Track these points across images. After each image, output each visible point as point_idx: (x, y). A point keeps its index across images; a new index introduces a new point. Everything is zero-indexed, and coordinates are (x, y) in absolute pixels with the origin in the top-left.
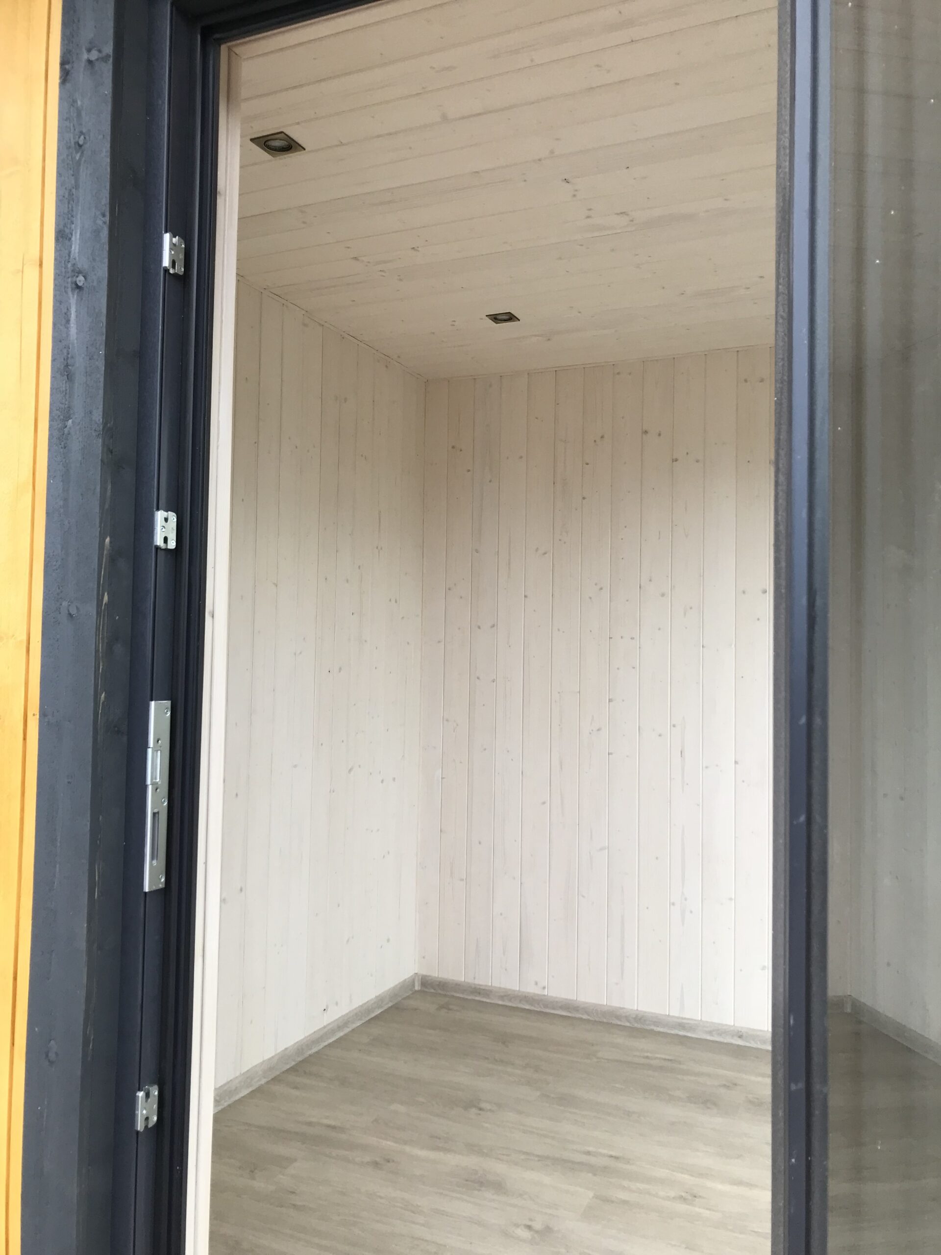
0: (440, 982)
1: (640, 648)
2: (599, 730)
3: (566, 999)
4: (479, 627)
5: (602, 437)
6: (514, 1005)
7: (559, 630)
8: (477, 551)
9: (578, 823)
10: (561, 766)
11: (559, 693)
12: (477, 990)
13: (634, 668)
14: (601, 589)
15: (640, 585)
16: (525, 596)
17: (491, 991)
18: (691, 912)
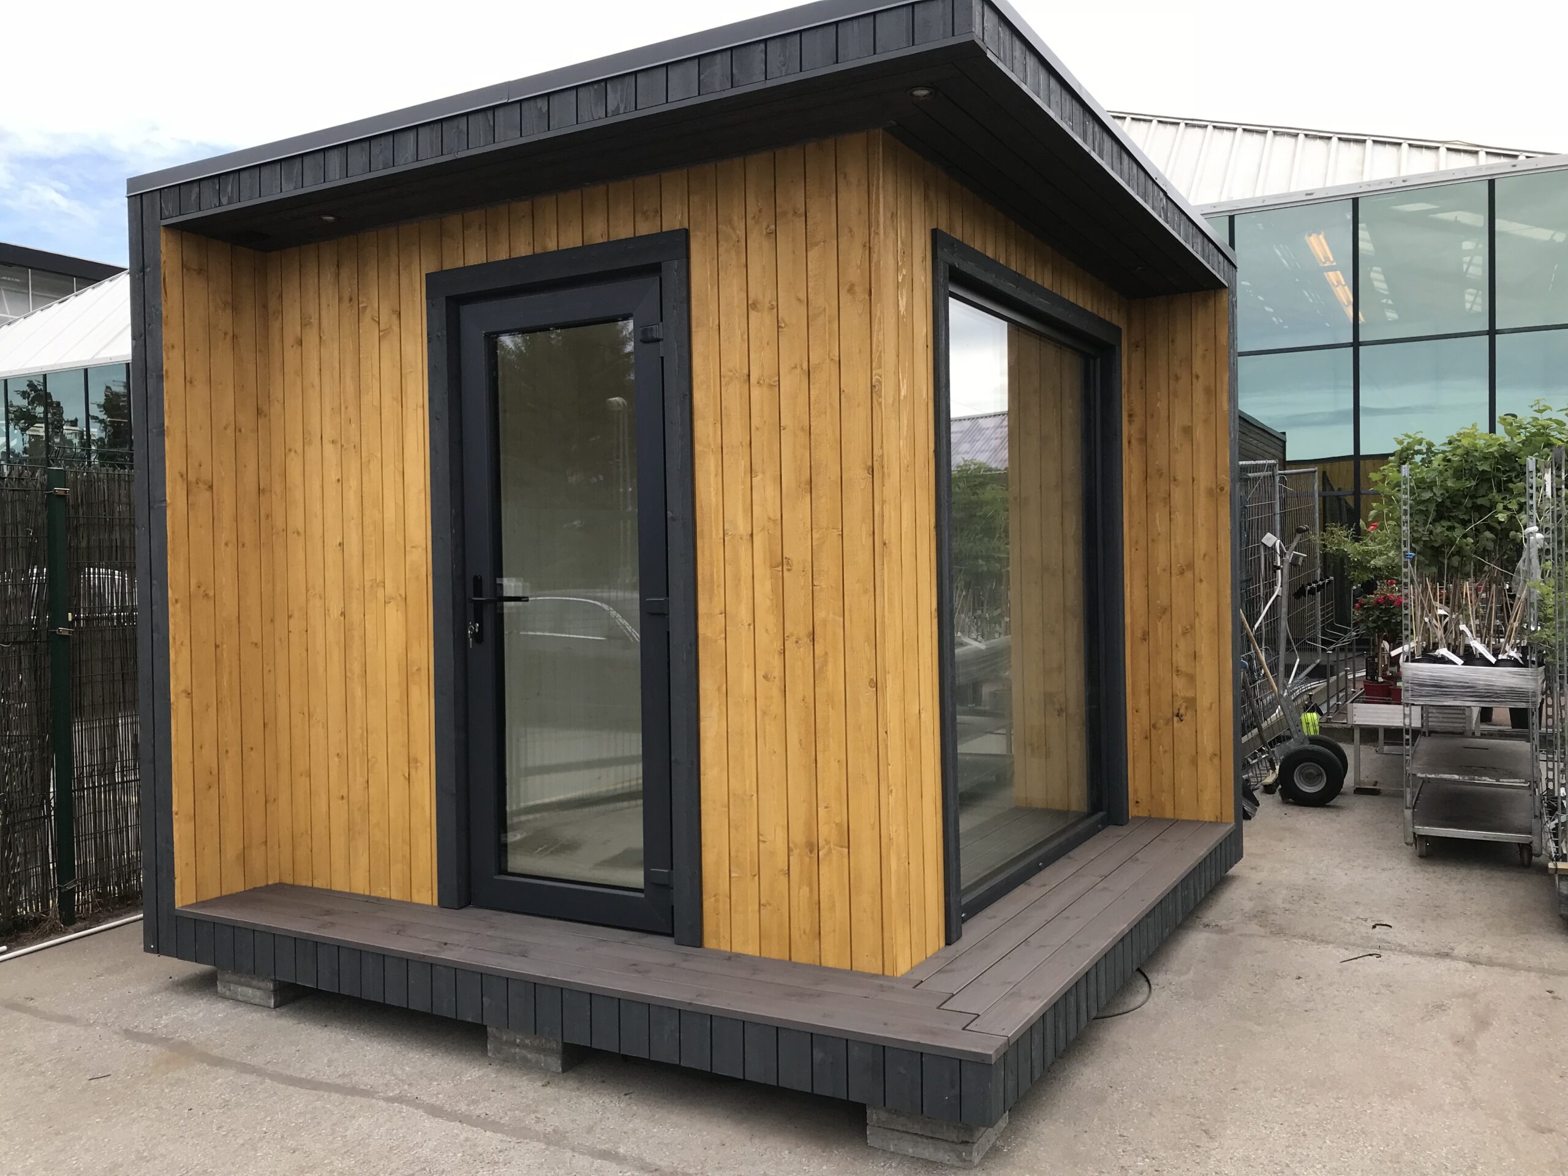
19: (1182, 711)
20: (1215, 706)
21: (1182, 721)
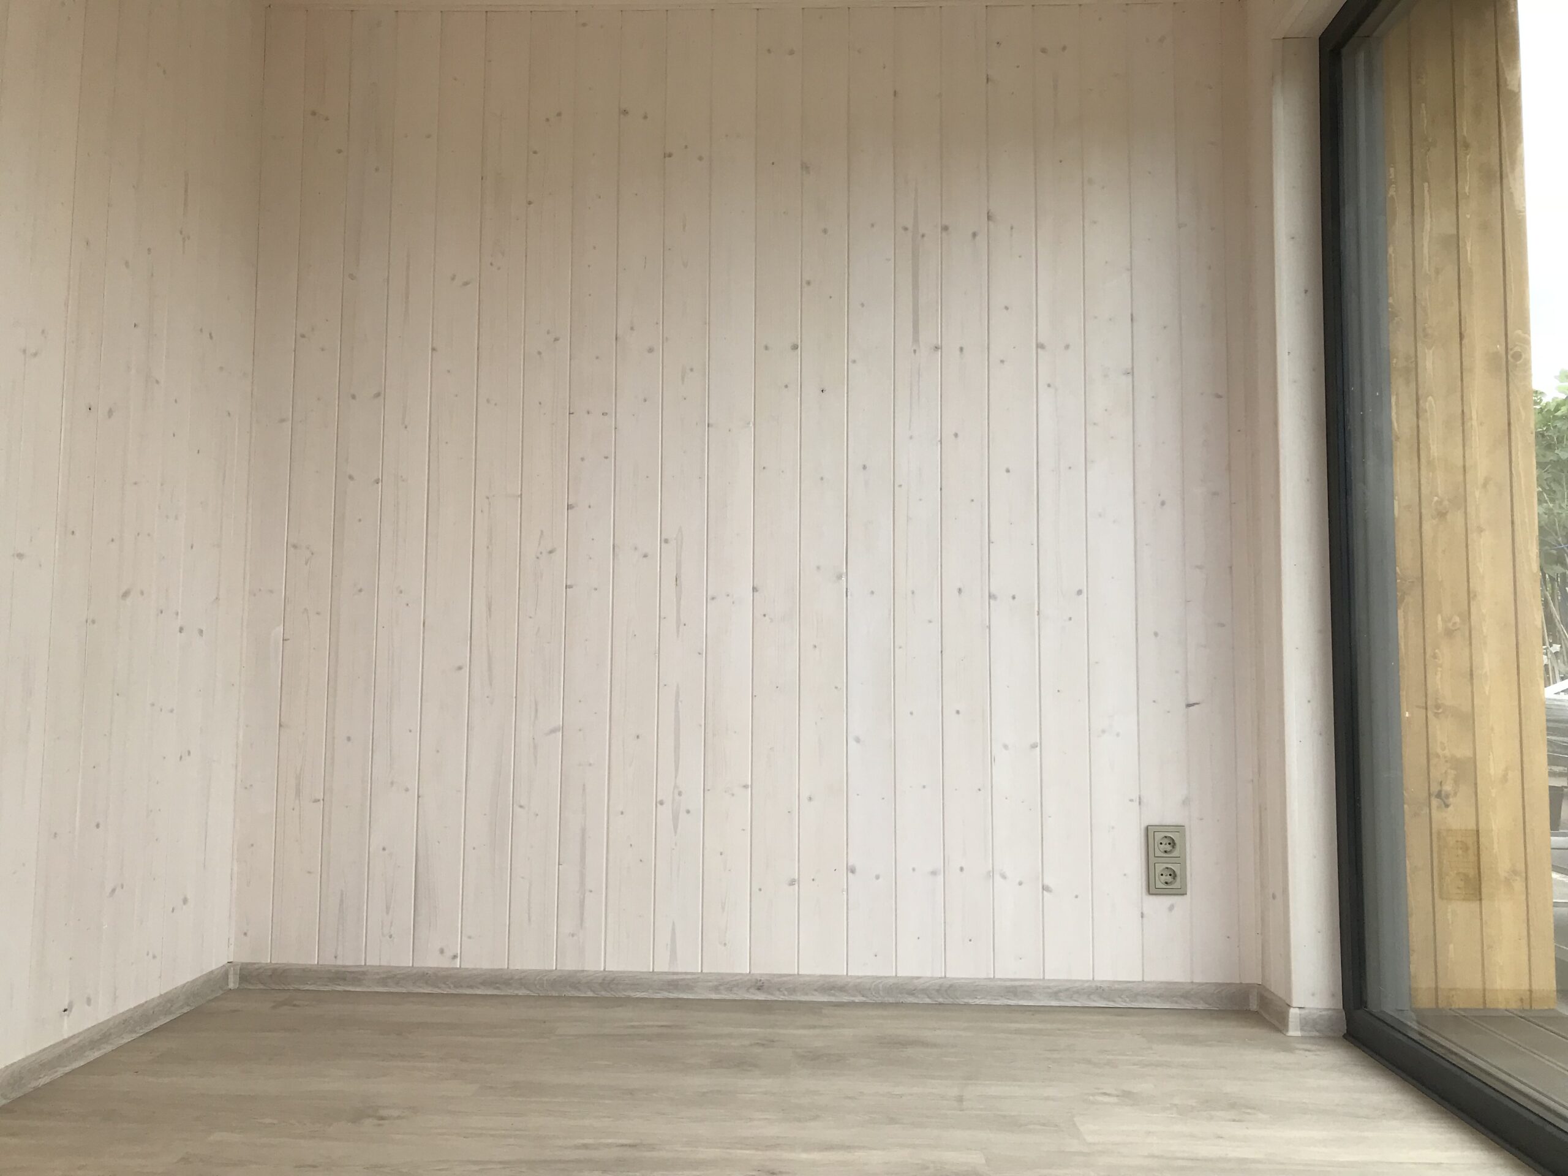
0: (274, 971)
1: (616, 428)
2: (551, 552)
3: (492, 970)
4: (354, 397)
5: (559, 114)
6: (404, 991)
7: (488, 401)
8: (352, 277)
9: (514, 695)
10: (490, 609)
11: (488, 498)
12: (341, 975)
13: (606, 458)
14: (556, 340)
15: (616, 335)
16: (433, 349)
17: (364, 973)
18: (688, 812)
19: (1448, 787)
20: (1514, 775)
21: (1447, 806)
